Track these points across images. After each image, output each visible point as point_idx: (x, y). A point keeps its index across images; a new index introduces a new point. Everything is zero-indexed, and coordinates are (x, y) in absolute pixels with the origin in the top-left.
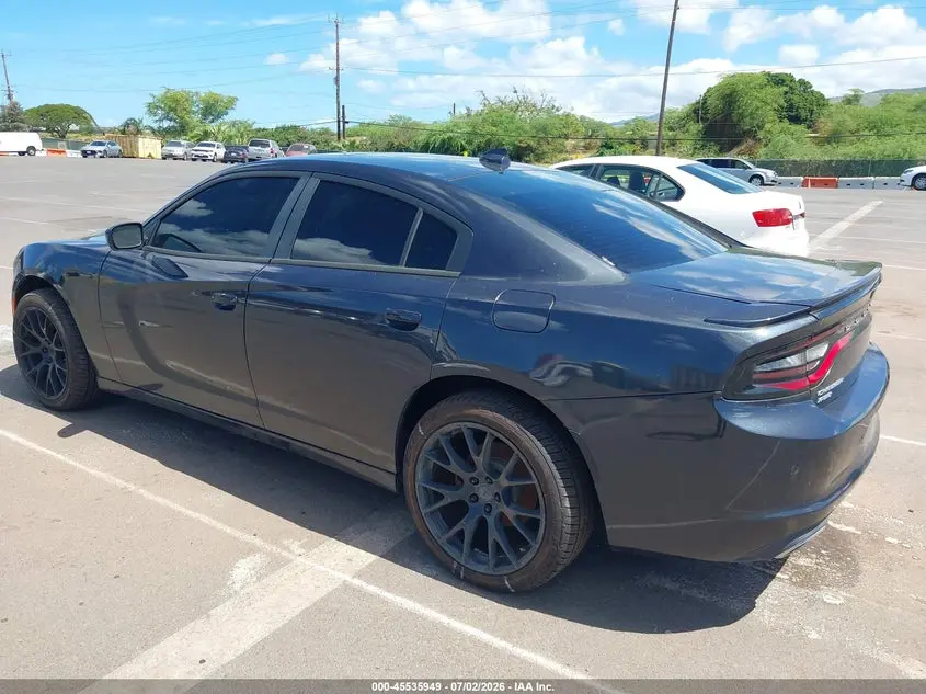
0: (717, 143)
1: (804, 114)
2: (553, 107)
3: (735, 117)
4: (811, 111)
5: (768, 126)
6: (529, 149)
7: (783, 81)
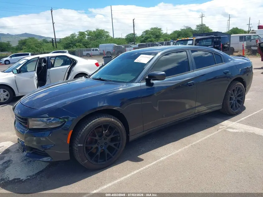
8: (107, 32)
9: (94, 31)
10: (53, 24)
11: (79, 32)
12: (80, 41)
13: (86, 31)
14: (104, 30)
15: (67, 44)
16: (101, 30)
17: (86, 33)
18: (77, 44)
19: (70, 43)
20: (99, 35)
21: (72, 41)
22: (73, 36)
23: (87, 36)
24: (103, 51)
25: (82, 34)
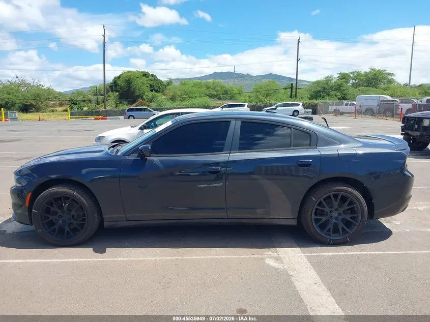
0: (127, 101)
1: (156, 88)
2: (40, 85)
3: (132, 89)
4: (159, 87)
5: (146, 93)
6: (32, 105)
7: (146, 75)
8: (389, 74)
9: (366, 72)
10: (298, 60)
11: (340, 74)
12: (338, 88)
13: (351, 73)
14: (385, 70)
15: (315, 92)
16: (379, 71)
17: (352, 75)
18: (332, 93)
19: (320, 91)
20: (373, 79)
21: (324, 88)
22: (328, 80)
23: (351, 81)
24: (360, 106)
25: (344, 77)
